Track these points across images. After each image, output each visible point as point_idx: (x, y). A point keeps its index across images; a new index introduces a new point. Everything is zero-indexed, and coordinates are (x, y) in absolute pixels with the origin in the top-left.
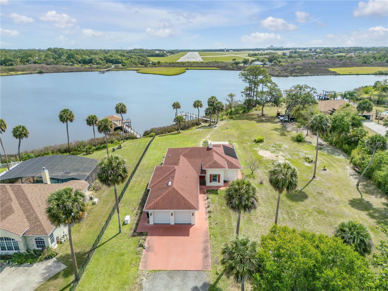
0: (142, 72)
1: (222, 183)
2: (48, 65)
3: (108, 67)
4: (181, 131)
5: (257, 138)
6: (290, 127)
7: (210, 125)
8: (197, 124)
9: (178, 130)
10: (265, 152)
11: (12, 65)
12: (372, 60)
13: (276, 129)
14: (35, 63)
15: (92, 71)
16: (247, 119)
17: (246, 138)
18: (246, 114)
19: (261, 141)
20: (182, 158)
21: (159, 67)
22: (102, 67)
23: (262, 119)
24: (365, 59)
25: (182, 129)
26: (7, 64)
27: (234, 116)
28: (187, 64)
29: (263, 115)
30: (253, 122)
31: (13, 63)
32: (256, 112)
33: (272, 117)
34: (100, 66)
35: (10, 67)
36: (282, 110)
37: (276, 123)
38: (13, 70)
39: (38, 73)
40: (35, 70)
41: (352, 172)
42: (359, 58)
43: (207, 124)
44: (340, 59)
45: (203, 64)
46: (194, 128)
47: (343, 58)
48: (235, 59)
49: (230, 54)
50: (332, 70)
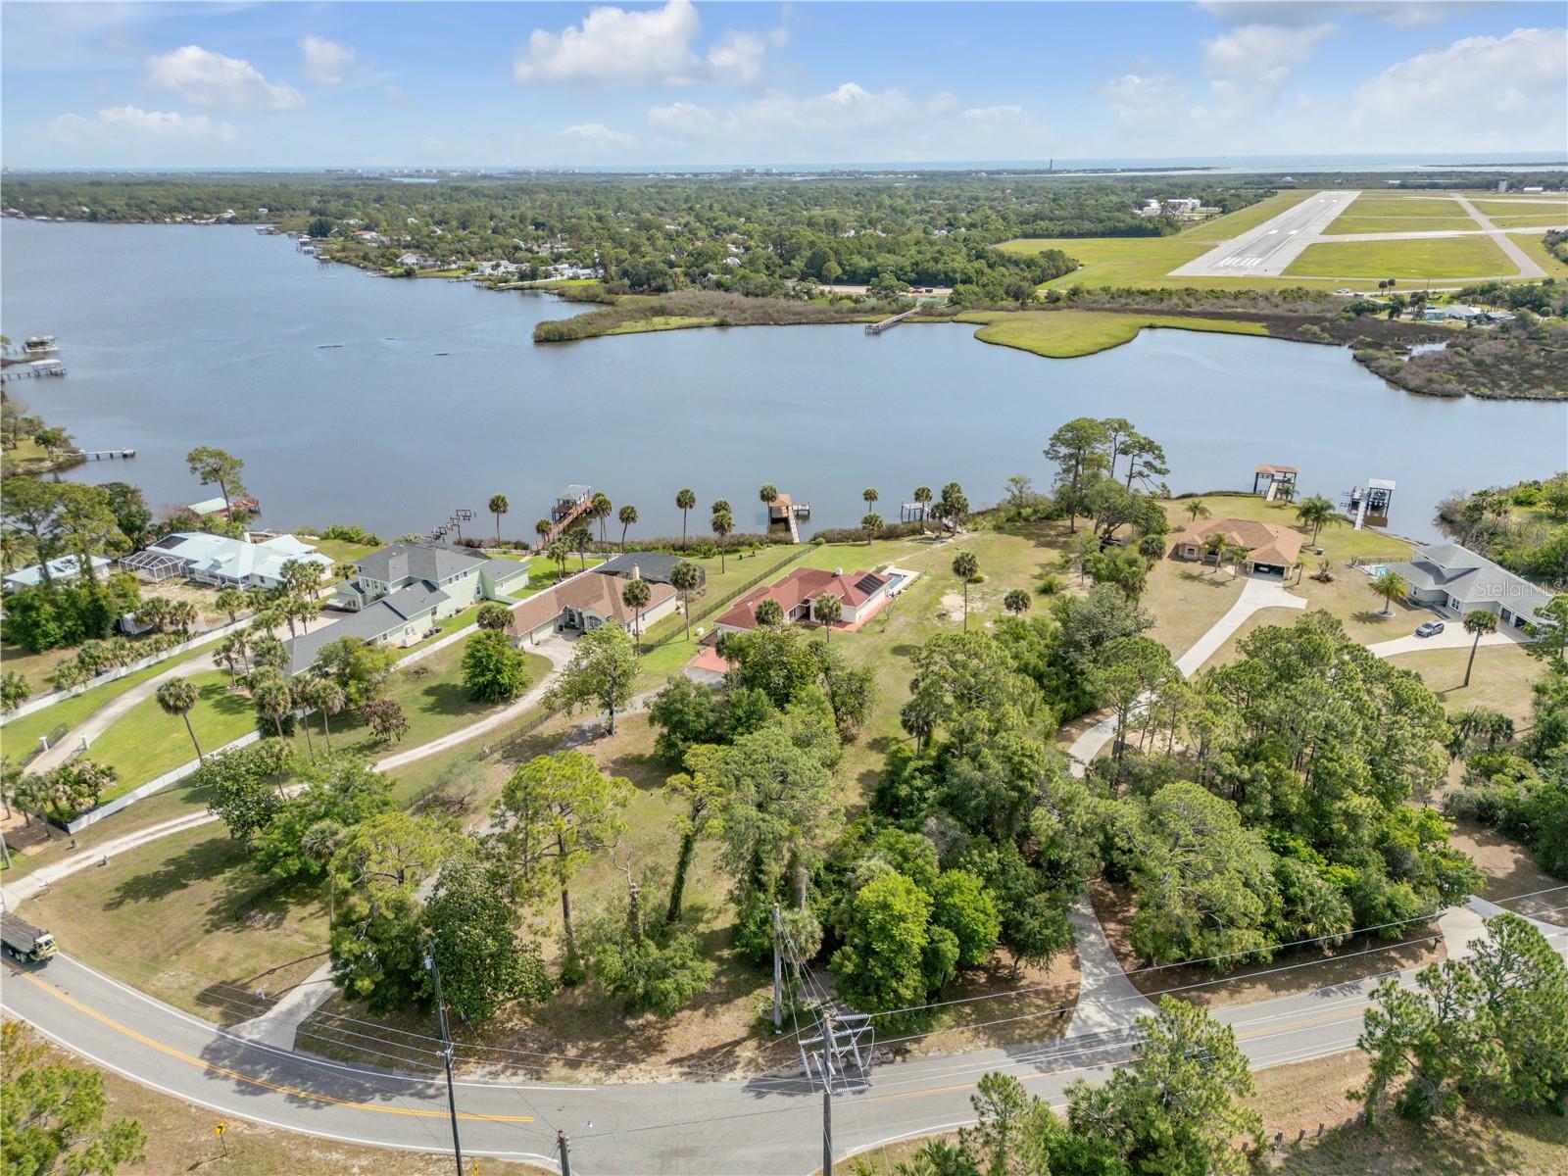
0: (985, 338)
2: (747, 295)
9: (865, 539)
11: (661, 289)
14: (719, 285)
15: (852, 322)
16: (1028, 535)
18: (1042, 524)
21: (1065, 311)
22: (887, 307)
25: (878, 538)
26: (654, 284)
27: (1007, 526)
29: (1073, 532)
30: (1031, 543)
31: (669, 282)
34: (883, 303)
35: (655, 300)
38: (661, 311)
39: (716, 325)
40: (713, 314)
45: (1238, 302)
48: (1392, 283)
49: (1483, 219)
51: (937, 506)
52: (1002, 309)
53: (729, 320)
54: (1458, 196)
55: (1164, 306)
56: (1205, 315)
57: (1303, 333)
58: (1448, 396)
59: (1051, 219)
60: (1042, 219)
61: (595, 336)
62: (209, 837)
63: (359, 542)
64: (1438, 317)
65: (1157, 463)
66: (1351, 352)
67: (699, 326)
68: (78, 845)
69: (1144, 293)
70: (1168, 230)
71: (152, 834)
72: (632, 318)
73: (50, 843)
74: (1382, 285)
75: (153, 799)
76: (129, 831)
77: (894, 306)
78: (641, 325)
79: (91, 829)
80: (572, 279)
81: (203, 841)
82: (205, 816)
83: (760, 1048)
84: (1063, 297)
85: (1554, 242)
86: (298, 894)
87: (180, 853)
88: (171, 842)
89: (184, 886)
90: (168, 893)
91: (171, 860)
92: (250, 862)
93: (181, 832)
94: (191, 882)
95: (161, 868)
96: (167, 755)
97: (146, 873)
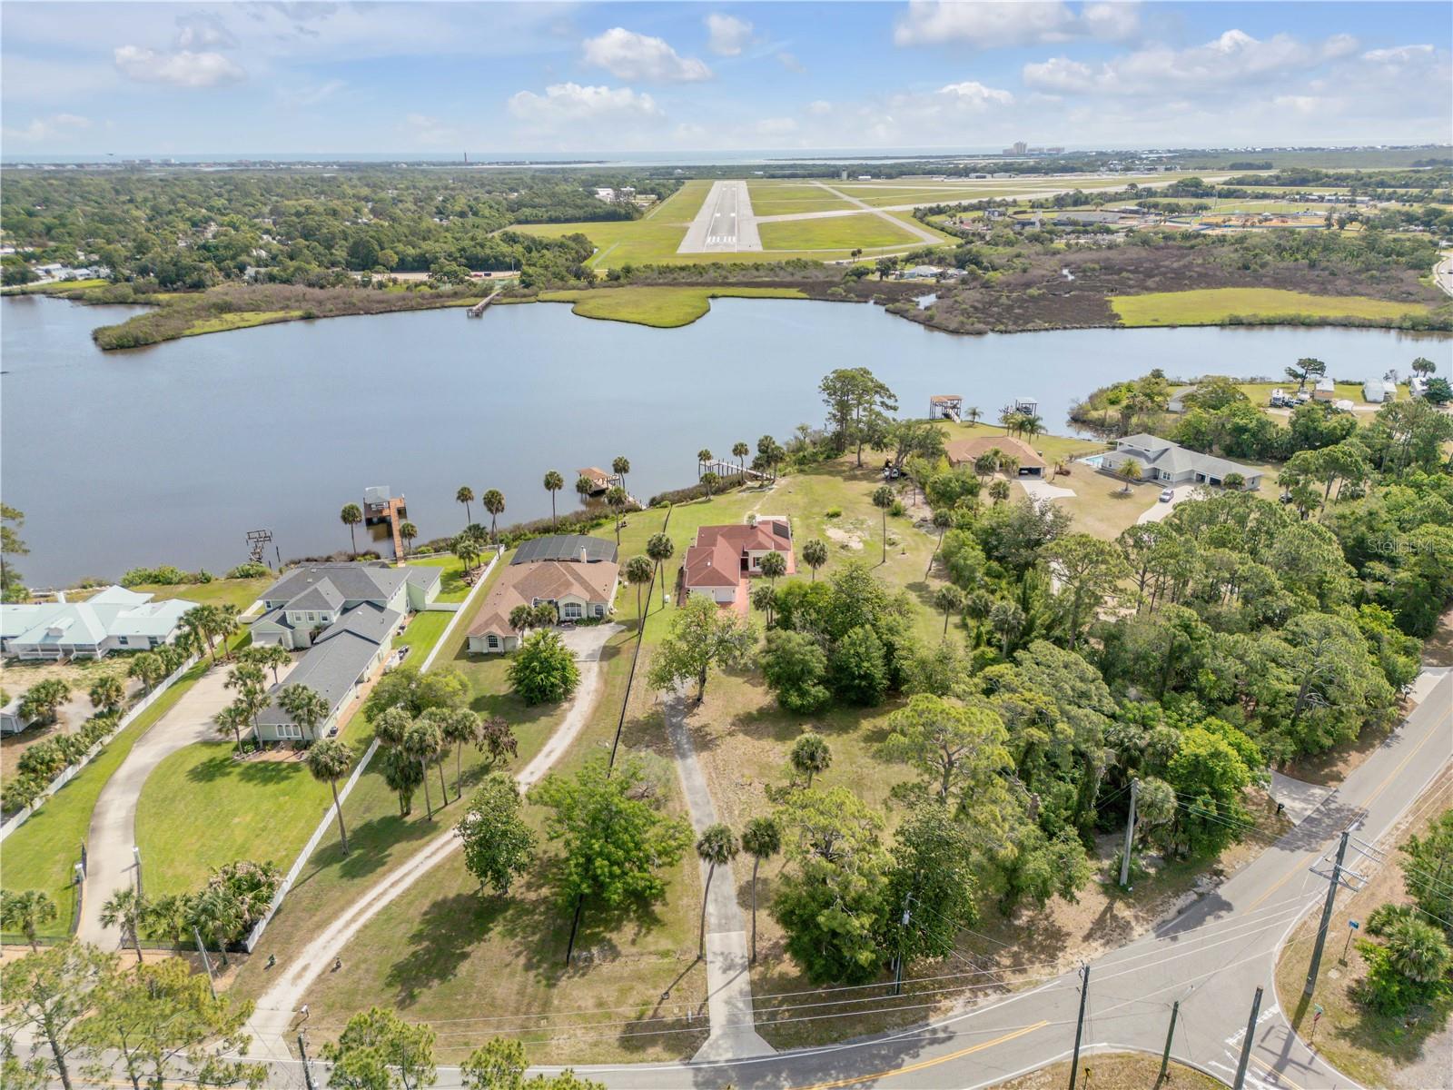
0: (586, 314)
2: (311, 285)
3: (484, 294)
4: (711, 497)
5: (831, 510)
7: (761, 486)
8: (739, 482)
9: (707, 494)
10: (837, 530)
12: (1269, 257)
13: (871, 494)
15: (445, 307)
16: (830, 473)
17: (816, 510)
18: (830, 462)
19: (837, 515)
20: (719, 538)
22: (468, 291)
23: (859, 472)
24: (1249, 256)
25: (714, 494)
27: (806, 468)
28: (712, 274)
29: (860, 465)
30: (839, 479)
31: (206, 277)
32: (849, 457)
33: (874, 469)
34: (460, 288)
37: (875, 481)
38: (225, 308)
39: (303, 319)
42: (1236, 250)
43: (757, 484)
44: (1187, 244)
45: (762, 273)
46: (734, 490)
47: (1199, 240)
48: (860, 252)
49: (855, 201)
50: (1119, 304)
51: (757, 459)
52: (574, 288)
53: (315, 311)
54: (817, 184)
55: (706, 278)
56: (747, 285)
57: (832, 295)
58: (980, 333)
59: (534, 207)
60: (525, 206)
61: (173, 338)
62: (425, 905)
63: (180, 582)
64: (912, 276)
65: (890, 402)
66: (883, 308)
67: (284, 321)
68: (277, 961)
69: (682, 269)
70: (637, 215)
71: (353, 920)
72: (199, 317)
73: (234, 969)
74: (854, 254)
75: (305, 887)
76: (321, 926)
77: (474, 290)
78: (214, 323)
79: (267, 939)
80: (67, 280)
81: (425, 908)
82: (393, 885)
83: (1128, 906)
84: (621, 274)
85: (921, 216)
86: (598, 922)
87: (416, 927)
88: (388, 921)
89: (465, 956)
90: (455, 967)
91: (414, 936)
92: (506, 911)
93: (386, 909)
94: (468, 949)
95: (413, 948)
96: (258, 842)
97: (401, 959)
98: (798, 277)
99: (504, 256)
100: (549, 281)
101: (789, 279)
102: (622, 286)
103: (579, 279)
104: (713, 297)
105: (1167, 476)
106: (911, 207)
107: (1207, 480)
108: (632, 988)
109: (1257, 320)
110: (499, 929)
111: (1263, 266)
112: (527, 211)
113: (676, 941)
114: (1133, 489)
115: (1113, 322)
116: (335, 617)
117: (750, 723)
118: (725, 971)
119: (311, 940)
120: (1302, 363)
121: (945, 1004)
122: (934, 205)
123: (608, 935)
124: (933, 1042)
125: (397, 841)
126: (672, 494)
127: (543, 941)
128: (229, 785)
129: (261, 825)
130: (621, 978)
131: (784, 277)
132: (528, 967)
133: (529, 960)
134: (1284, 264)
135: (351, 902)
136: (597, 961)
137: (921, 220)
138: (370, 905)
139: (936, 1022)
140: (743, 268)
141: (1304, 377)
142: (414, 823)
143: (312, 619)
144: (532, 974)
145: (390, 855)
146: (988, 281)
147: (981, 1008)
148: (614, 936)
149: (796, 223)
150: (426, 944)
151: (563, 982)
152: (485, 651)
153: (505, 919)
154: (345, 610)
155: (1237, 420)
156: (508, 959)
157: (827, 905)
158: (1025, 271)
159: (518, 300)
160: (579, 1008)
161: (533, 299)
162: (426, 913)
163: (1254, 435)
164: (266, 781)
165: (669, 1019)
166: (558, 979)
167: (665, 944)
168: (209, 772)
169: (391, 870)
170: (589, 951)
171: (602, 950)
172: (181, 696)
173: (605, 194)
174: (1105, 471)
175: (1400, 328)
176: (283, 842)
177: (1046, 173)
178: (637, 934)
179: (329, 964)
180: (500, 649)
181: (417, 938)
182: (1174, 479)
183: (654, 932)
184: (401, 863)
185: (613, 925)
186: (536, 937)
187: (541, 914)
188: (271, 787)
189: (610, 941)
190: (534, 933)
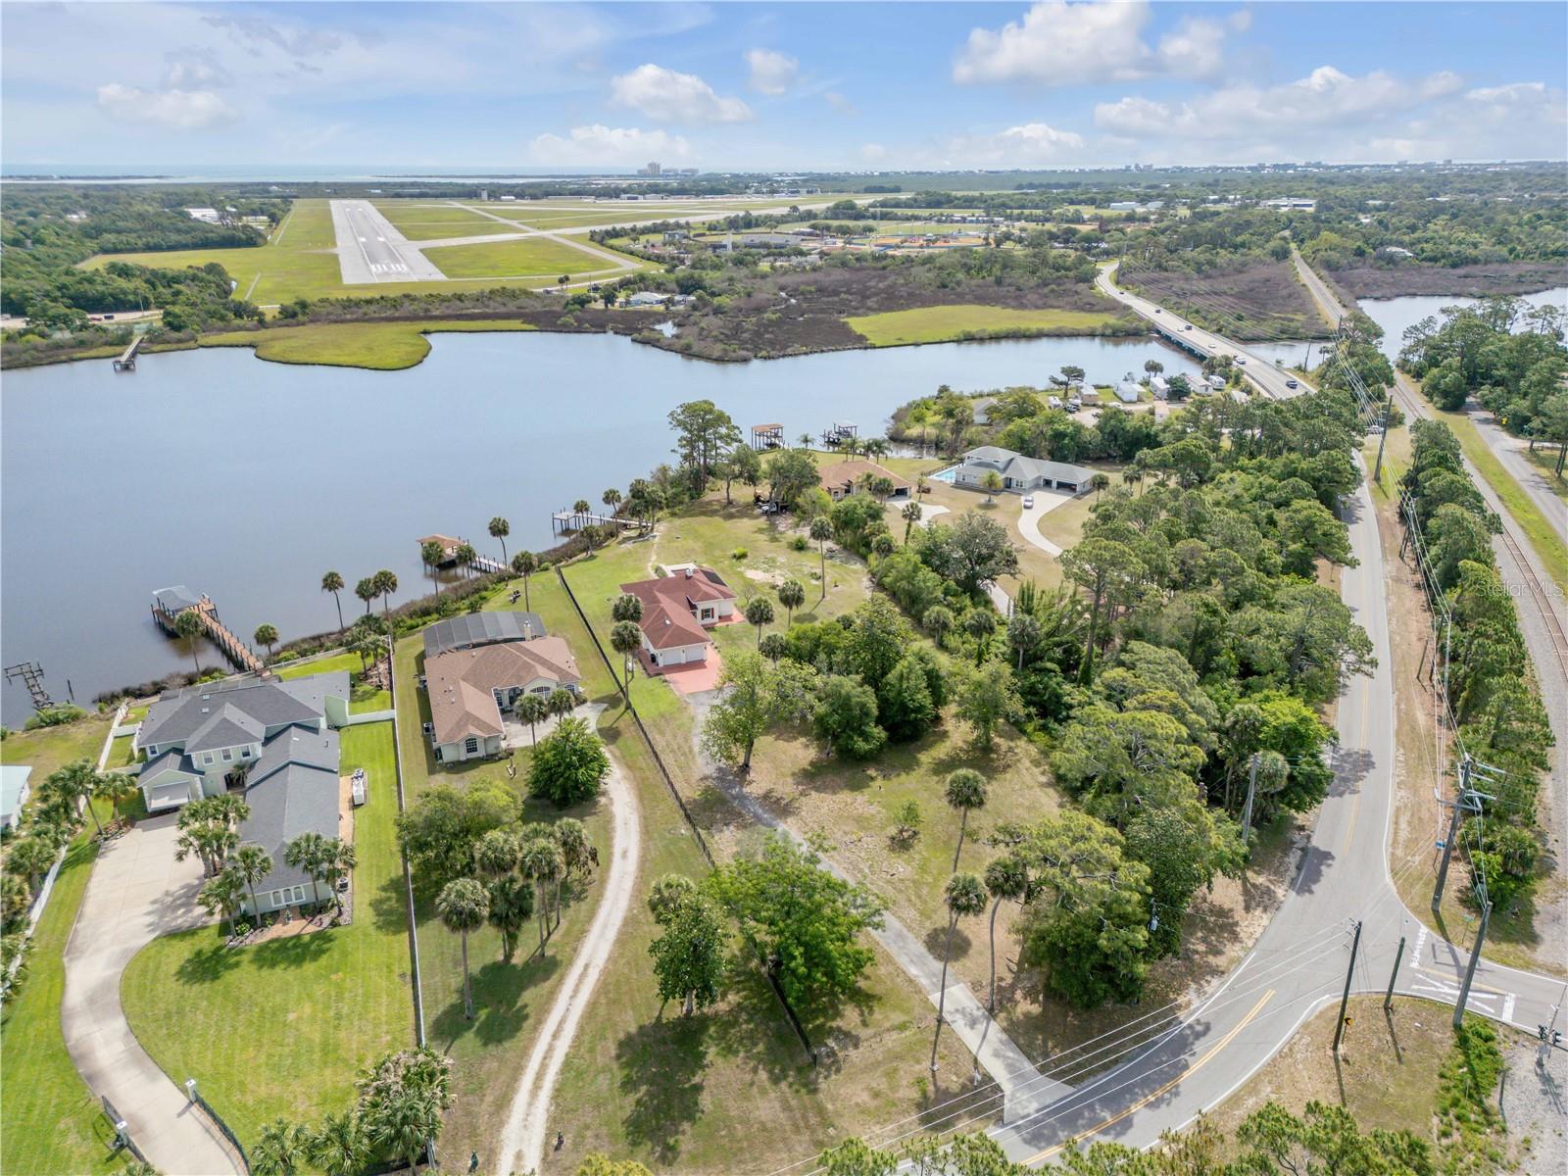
1: (716, 619)
4: (595, 553)
5: (737, 552)
6: (784, 523)
7: (641, 535)
8: (611, 533)
9: (586, 549)
10: (754, 572)
12: (960, 276)
13: (760, 531)
16: (704, 513)
17: (718, 553)
18: (697, 502)
19: (743, 556)
20: (658, 595)
21: (312, 325)
23: (730, 510)
24: (944, 274)
25: (594, 548)
27: (676, 510)
28: (409, 307)
29: (730, 503)
32: (714, 495)
33: (747, 505)
34: (84, 335)
36: (764, 490)
37: (757, 517)
41: (869, 584)
42: (930, 270)
43: (633, 533)
44: (880, 265)
45: (467, 304)
46: (612, 542)
47: (888, 261)
48: (566, 278)
49: (514, 223)
50: (857, 324)
52: (241, 329)
54: (456, 204)
55: (404, 312)
56: (459, 317)
57: (564, 325)
58: (745, 360)
60: (106, 231)
62: (611, 1047)
64: (637, 303)
66: (629, 338)
74: (561, 281)
77: (108, 337)
81: (614, 1052)
82: (555, 1036)
83: (1259, 873)
84: (298, 309)
85: (601, 239)
86: (815, 1013)
87: (620, 1075)
88: (579, 1075)
89: (698, 1089)
90: (696, 1104)
91: (624, 1085)
92: (707, 1028)
93: (567, 1065)
94: (696, 1080)
95: (633, 1098)
96: (342, 1034)
97: (627, 1112)
98: (512, 307)
99: (125, 293)
100: (204, 321)
101: (502, 310)
102: (303, 324)
103: (241, 317)
104: (426, 332)
105: (1020, 485)
106: (586, 230)
107: (1054, 484)
108: (896, 1070)
109: (986, 335)
110: (713, 1050)
111: (959, 283)
112: (110, 238)
113: (907, 1012)
114: (995, 500)
115: (861, 342)
116: (258, 750)
117: (813, 777)
118: (972, 1028)
119: (502, 1124)
120: (1065, 371)
121: (1182, 1000)
122: (609, 227)
123: (834, 1024)
124: (1198, 1036)
125: (522, 988)
126: (548, 553)
127: (770, 1050)
128: (244, 977)
129: (332, 1013)
130: (878, 1064)
131: (494, 307)
132: (776, 1080)
133: (771, 1072)
134: (973, 282)
135: (518, 1070)
136: (841, 1055)
137: (601, 242)
138: (543, 1067)
139: (1187, 1018)
140: (444, 300)
141: (1067, 384)
142: (526, 964)
143: (227, 757)
144: (784, 1085)
145: (526, 1006)
146: (719, 307)
147: (1212, 995)
148: (838, 1023)
149: (467, 248)
150: (644, 1088)
151: (823, 1085)
152: (463, 758)
153: (711, 1037)
154: (268, 740)
155: (1056, 426)
156: (748, 1077)
157: (1099, 928)
158: (749, 295)
159: (174, 346)
160: (857, 1104)
161: (192, 344)
162: (618, 1057)
163: (1072, 439)
164: (298, 960)
165: (955, 1088)
166: (815, 1082)
167: (897, 1018)
168: (206, 968)
169: (540, 1022)
170: (826, 1045)
171: (836, 1039)
172: (85, 886)
173: (205, 215)
174: (959, 485)
175: (1103, 335)
176: (376, 1026)
177: (697, 195)
178: (862, 1014)
179: (547, 1144)
180: (481, 753)
181: (628, 1085)
182: (1026, 486)
183: (876, 1009)
184: (545, 1009)
185: (831, 1012)
186: (761, 1047)
187: (747, 1022)
188: (309, 967)
189: (839, 1029)
190: (755, 1045)
